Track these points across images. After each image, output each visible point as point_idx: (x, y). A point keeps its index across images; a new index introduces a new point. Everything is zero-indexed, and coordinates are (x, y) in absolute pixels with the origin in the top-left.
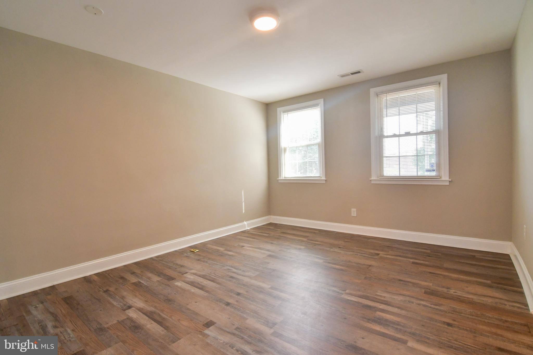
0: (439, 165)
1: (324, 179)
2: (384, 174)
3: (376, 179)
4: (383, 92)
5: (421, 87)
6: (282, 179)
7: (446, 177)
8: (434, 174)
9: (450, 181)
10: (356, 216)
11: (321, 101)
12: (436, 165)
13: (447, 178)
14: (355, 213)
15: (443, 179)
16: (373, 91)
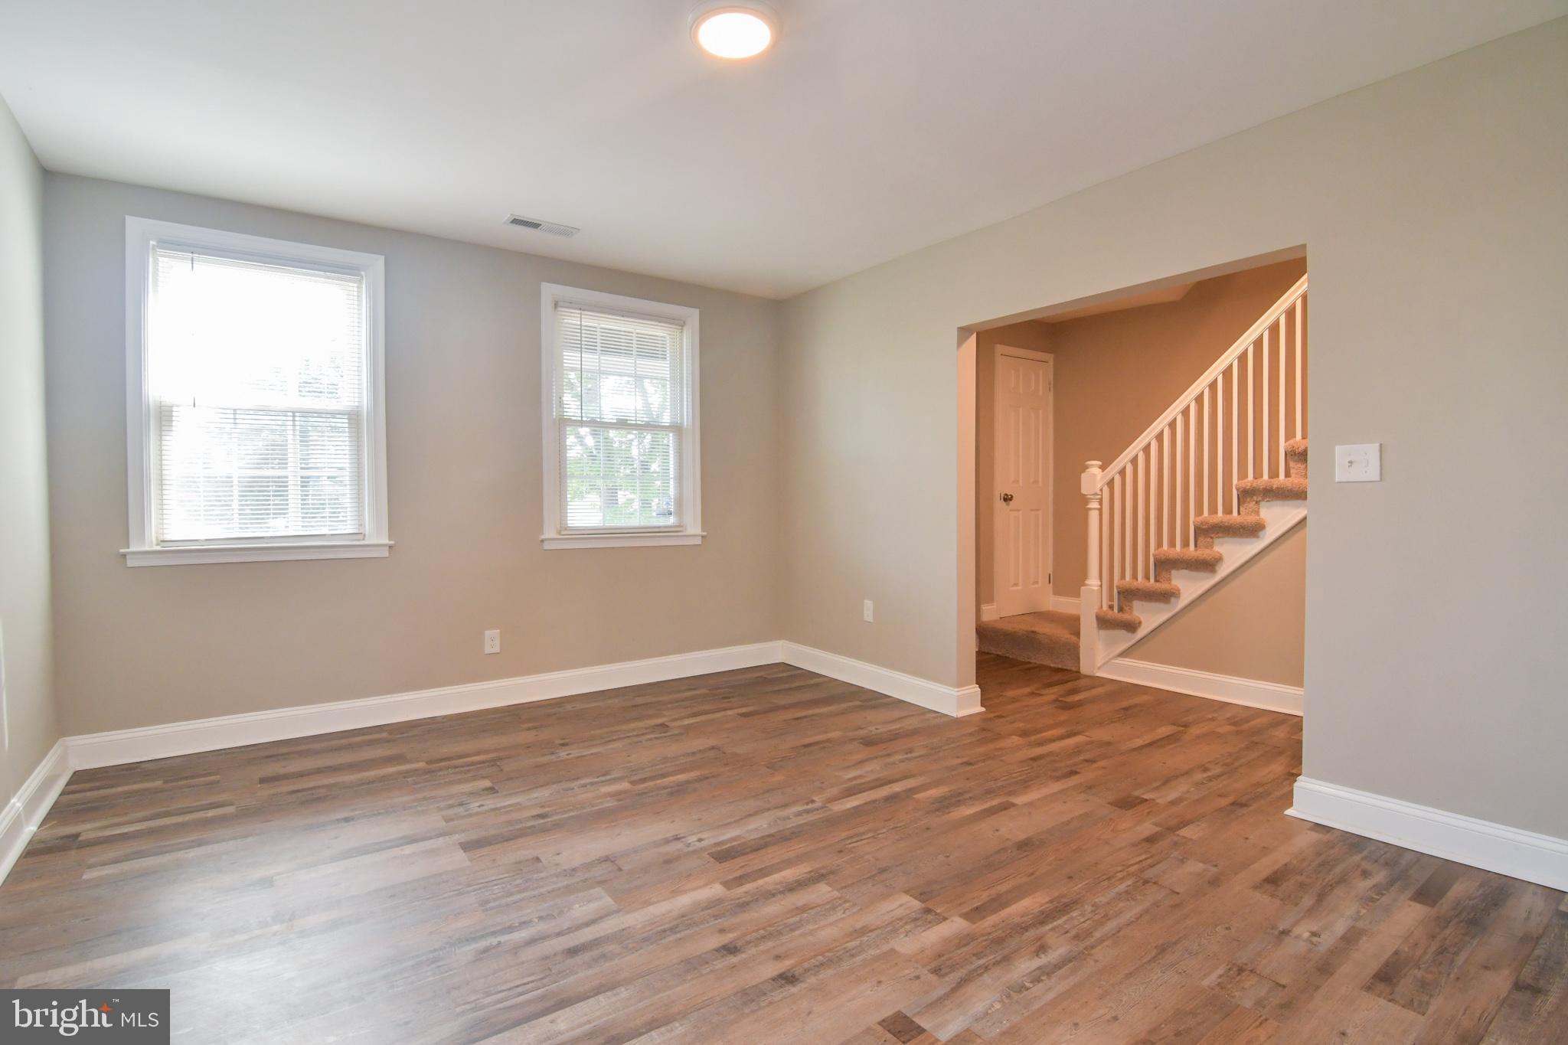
0: (679, 501)
1: (386, 541)
2: (569, 522)
3: (555, 537)
4: (572, 304)
5: (648, 320)
6: (147, 548)
7: (694, 528)
8: (671, 520)
9: (703, 537)
10: (501, 650)
11: (377, 264)
12: (675, 504)
13: (698, 531)
14: (497, 642)
15: (691, 531)
16: (549, 291)
